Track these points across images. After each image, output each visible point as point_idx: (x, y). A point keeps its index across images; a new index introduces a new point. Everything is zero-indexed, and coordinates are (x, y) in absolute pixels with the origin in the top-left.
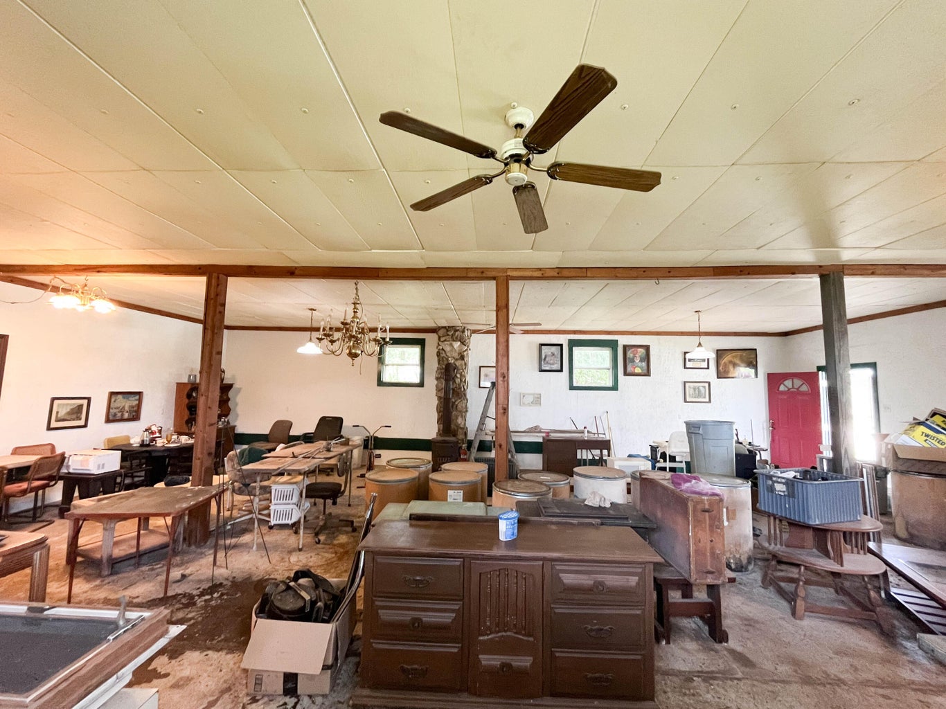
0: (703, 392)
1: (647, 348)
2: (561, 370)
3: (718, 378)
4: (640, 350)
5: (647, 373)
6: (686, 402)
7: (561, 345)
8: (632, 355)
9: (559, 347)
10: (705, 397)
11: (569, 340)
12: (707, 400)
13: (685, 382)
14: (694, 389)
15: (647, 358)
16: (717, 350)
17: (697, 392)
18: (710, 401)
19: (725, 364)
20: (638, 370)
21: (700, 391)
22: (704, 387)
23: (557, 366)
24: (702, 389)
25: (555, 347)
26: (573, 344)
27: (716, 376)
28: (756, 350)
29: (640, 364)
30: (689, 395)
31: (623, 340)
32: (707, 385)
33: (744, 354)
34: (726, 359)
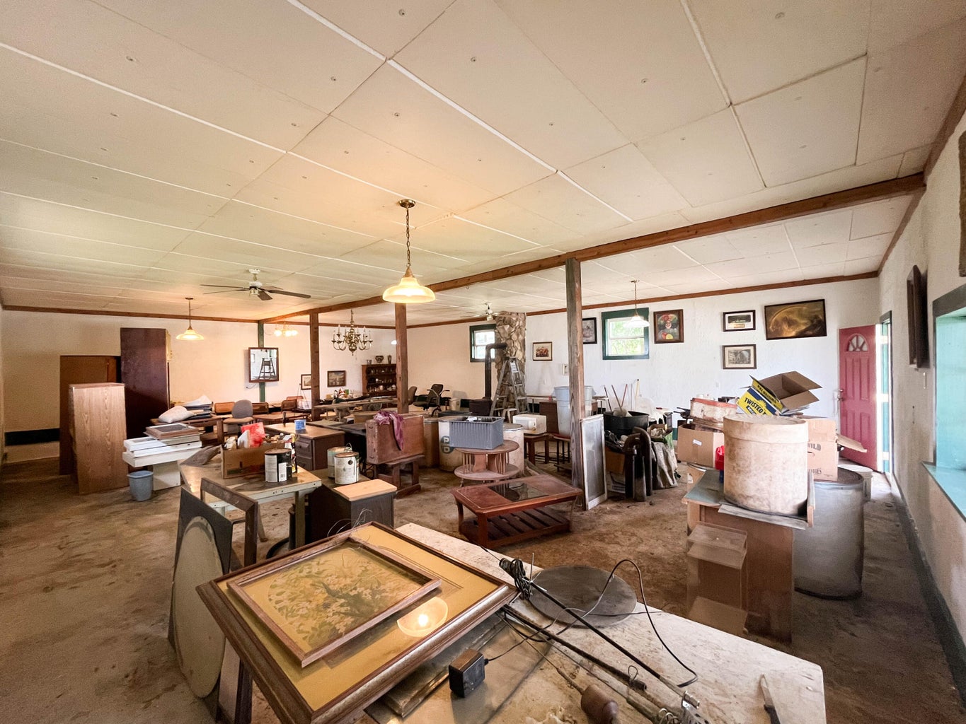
0: (747, 357)
1: (679, 313)
2: (595, 342)
3: (768, 339)
4: (671, 315)
5: (680, 339)
6: (725, 368)
7: (595, 319)
8: (662, 322)
9: (593, 321)
10: (749, 363)
11: (602, 313)
12: (752, 365)
13: (724, 347)
14: (736, 354)
15: (679, 324)
16: (766, 307)
17: (739, 356)
18: (755, 367)
19: (777, 323)
20: (669, 337)
21: (742, 356)
22: (749, 351)
23: (592, 339)
24: (746, 354)
25: (589, 321)
26: (606, 316)
27: (765, 338)
28: (823, 300)
29: (671, 330)
30: (730, 360)
31: (654, 307)
32: (751, 348)
33: (804, 308)
34: (778, 316)
